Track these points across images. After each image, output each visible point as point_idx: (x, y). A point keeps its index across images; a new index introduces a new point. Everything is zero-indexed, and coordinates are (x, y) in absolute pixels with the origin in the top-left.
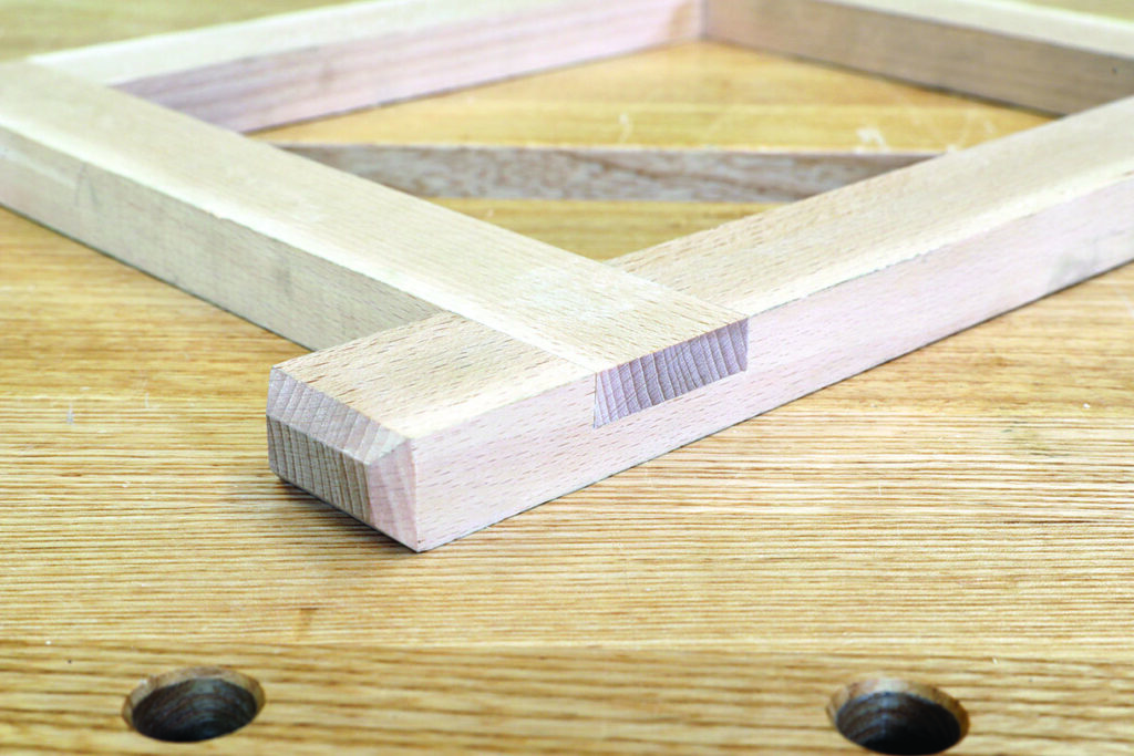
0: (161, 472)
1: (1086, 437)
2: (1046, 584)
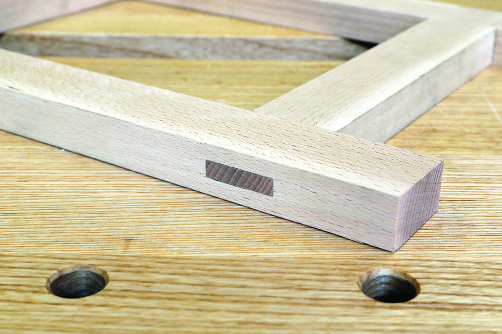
0: (63, 180)
1: (472, 163)
2: (454, 228)
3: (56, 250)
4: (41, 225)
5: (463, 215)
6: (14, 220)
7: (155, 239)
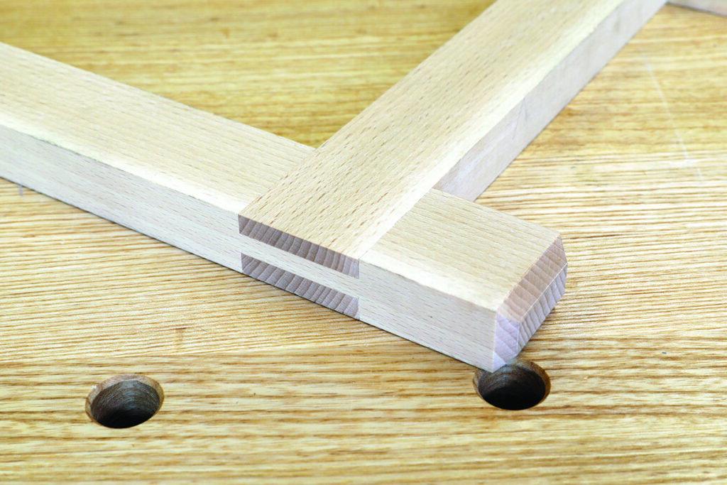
3: (90, 352)
4: (65, 310)
5: (604, 261)
6: (28, 304)
7: (214, 325)
